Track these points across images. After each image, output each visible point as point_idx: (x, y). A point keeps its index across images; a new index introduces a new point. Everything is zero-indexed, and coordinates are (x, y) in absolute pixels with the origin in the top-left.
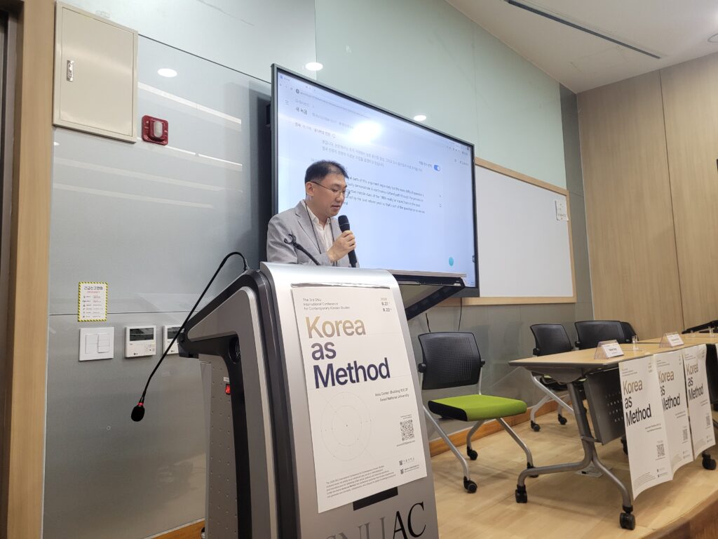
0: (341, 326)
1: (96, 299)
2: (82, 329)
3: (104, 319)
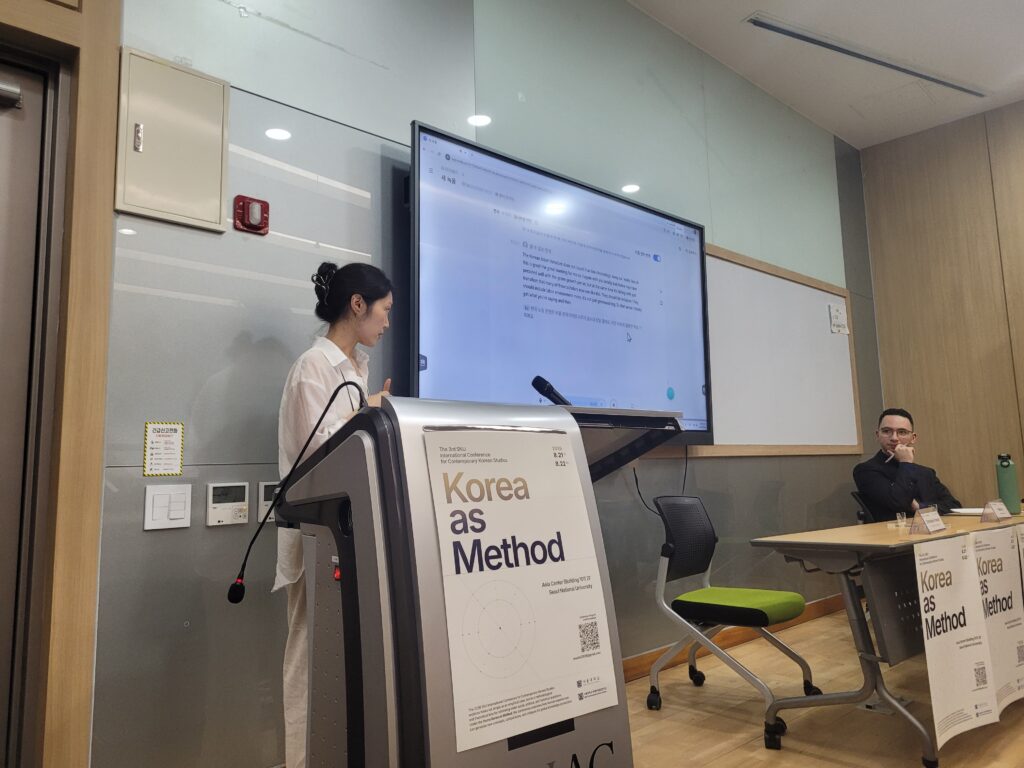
0: (493, 487)
1: (168, 446)
2: (149, 488)
3: (178, 472)
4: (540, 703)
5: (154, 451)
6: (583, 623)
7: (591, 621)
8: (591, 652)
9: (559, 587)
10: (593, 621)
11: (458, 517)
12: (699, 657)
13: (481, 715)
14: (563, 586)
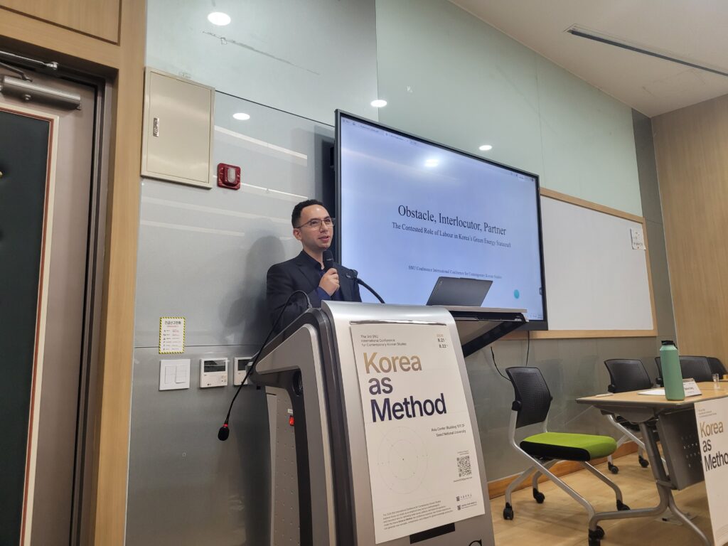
1: (175, 333)
2: (163, 361)
3: (182, 351)
4: (432, 511)
5: (166, 337)
6: (460, 457)
7: (465, 456)
8: (466, 477)
9: (442, 431)
10: (467, 455)
11: (374, 383)
12: (541, 482)
13: (391, 519)
14: (446, 431)
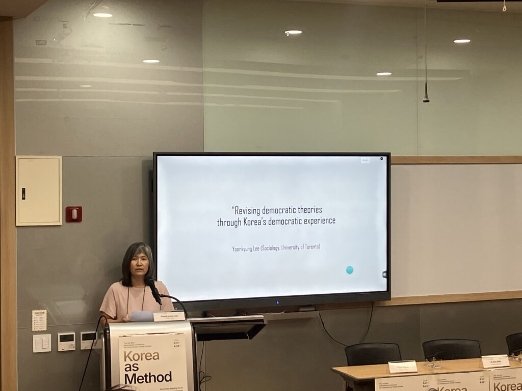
0: (144, 356)
1: (41, 319)
2: (34, 336)
3: (46, 330)
5: (35, 322)
11: (128, 366)
